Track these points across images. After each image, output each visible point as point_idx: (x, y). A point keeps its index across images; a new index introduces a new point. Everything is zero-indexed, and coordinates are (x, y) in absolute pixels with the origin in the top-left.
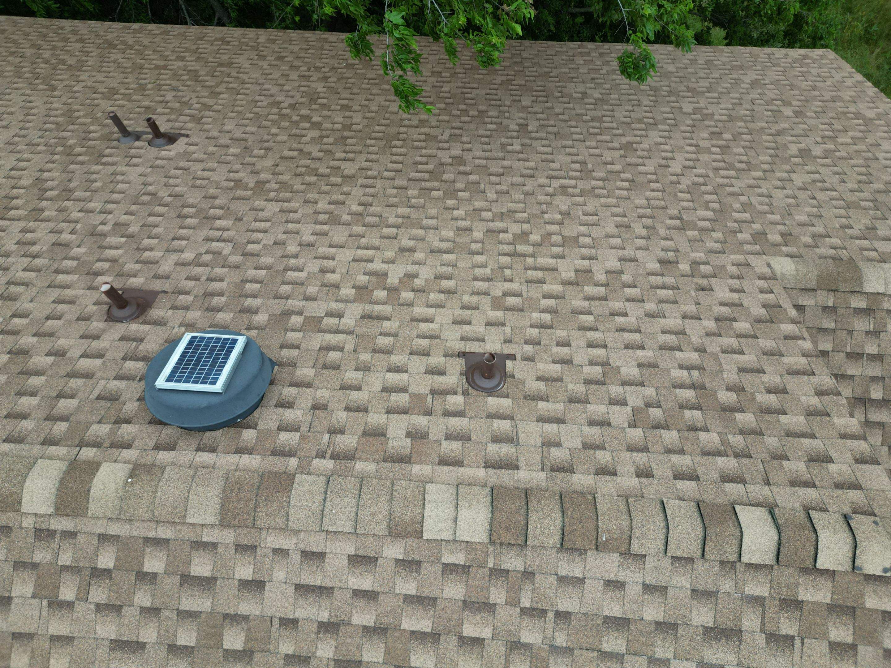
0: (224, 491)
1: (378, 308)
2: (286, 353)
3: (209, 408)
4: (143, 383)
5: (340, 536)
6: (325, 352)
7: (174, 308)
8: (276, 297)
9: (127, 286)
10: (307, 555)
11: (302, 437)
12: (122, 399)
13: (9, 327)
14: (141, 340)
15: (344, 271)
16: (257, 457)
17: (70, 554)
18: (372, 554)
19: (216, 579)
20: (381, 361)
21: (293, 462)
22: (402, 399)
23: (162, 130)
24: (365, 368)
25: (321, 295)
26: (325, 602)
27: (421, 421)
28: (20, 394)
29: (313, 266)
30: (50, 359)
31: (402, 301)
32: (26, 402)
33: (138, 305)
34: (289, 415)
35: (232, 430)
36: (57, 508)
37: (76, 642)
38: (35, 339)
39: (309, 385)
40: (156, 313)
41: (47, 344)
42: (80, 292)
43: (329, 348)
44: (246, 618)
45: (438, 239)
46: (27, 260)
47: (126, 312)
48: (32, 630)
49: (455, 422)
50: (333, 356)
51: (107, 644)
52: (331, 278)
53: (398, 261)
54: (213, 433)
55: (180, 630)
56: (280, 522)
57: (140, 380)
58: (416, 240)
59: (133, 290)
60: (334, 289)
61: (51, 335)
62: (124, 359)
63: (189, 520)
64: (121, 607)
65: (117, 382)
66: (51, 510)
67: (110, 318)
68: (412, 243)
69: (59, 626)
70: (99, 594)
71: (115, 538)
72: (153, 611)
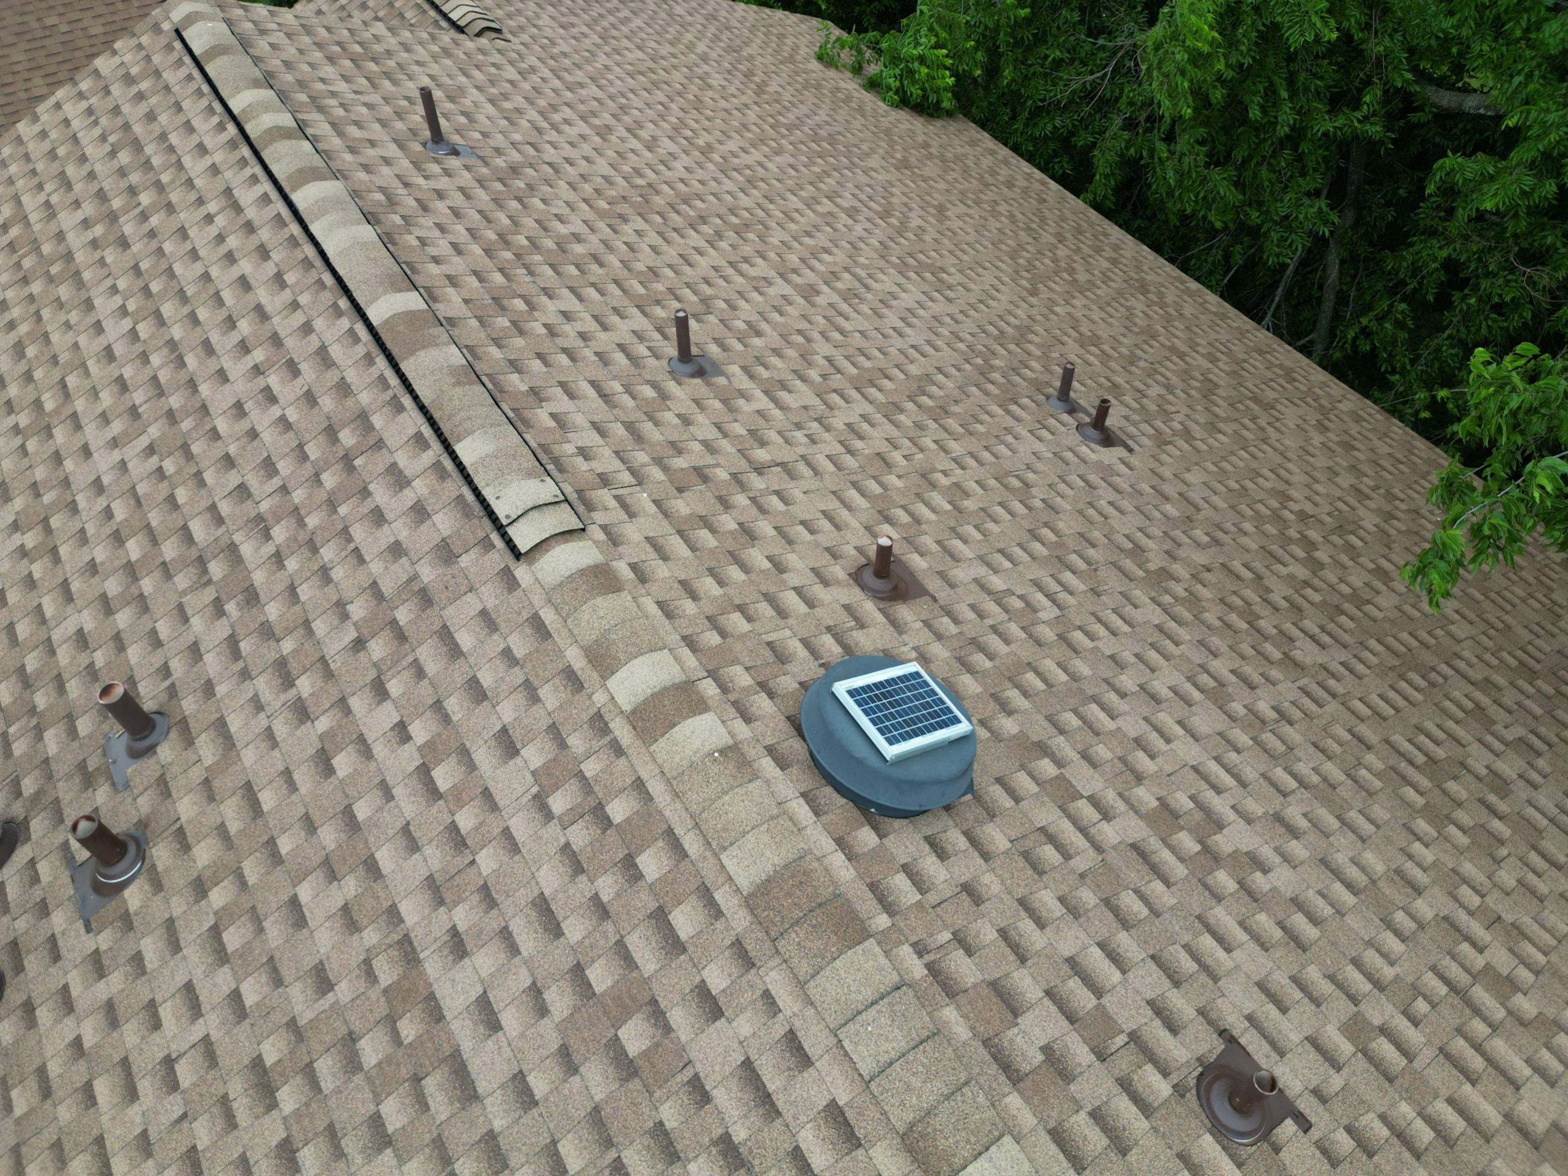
0: (786, 866)
1: (1163, 856)
2: (997, 793)
3: (860, 762)
4: (822, 671)
5: (847, 1065)
6: (1044, 839)
7: (927, 624)
8: (1050, 719)
9: (903, 558)
10: (792, 1040)
11: (919, 905)
12: (788, 667)
13: (762, 500)
14: (862, 625)
15: (1168, 769)
16: (852, 871)
17: (598, 767)
18: (860, 1133)
19: (684, 950)
20: (1103, 924)
21: (882, 921)
22: (1084, 1000)
23: (1108, 422)
24: (1074, 911)
25: (1108, 768)
26: (755, 1119)
27: (1081, 1054)
28: (712, 572)
29: (1132, 726)
30: (767, 565)
31: (1210, 880)
32: (708, 586)
33: (895, 588)
34: (930, 865)
35: (856, 813)
36: (634, 712)
37: (517, 858)
38: (774, 533)
39: (986, 856)
40: (904, 612)
41: (777, 548)
42: (854, 523)
43: (1052, 839)
44: (668, 1029)
45: (1351, 854)
46: (840, 449)
47: (878, 584)
48: (501, 804)
49: (1124, 1107)
50: (1049, 853)
51: (536, 892)
52: (1141, 760)
53: (1258, 826)
54: (835, 795)
55: (602, 961)
56: (804, 969)
57: (822, 665)
58: (1314, 825)
59: (905, 567)
60: (1131, 778)
61: (790, 542)
62: (829, 629)
63: (724, 857)
64: (583, 871)
65: (799, 645)
66: (627, 708)
67: (857, 576)
68: (1303, 824)
69: (521, 826)
70: (579, 835)
71: (647, 798)
72: (601, 910)
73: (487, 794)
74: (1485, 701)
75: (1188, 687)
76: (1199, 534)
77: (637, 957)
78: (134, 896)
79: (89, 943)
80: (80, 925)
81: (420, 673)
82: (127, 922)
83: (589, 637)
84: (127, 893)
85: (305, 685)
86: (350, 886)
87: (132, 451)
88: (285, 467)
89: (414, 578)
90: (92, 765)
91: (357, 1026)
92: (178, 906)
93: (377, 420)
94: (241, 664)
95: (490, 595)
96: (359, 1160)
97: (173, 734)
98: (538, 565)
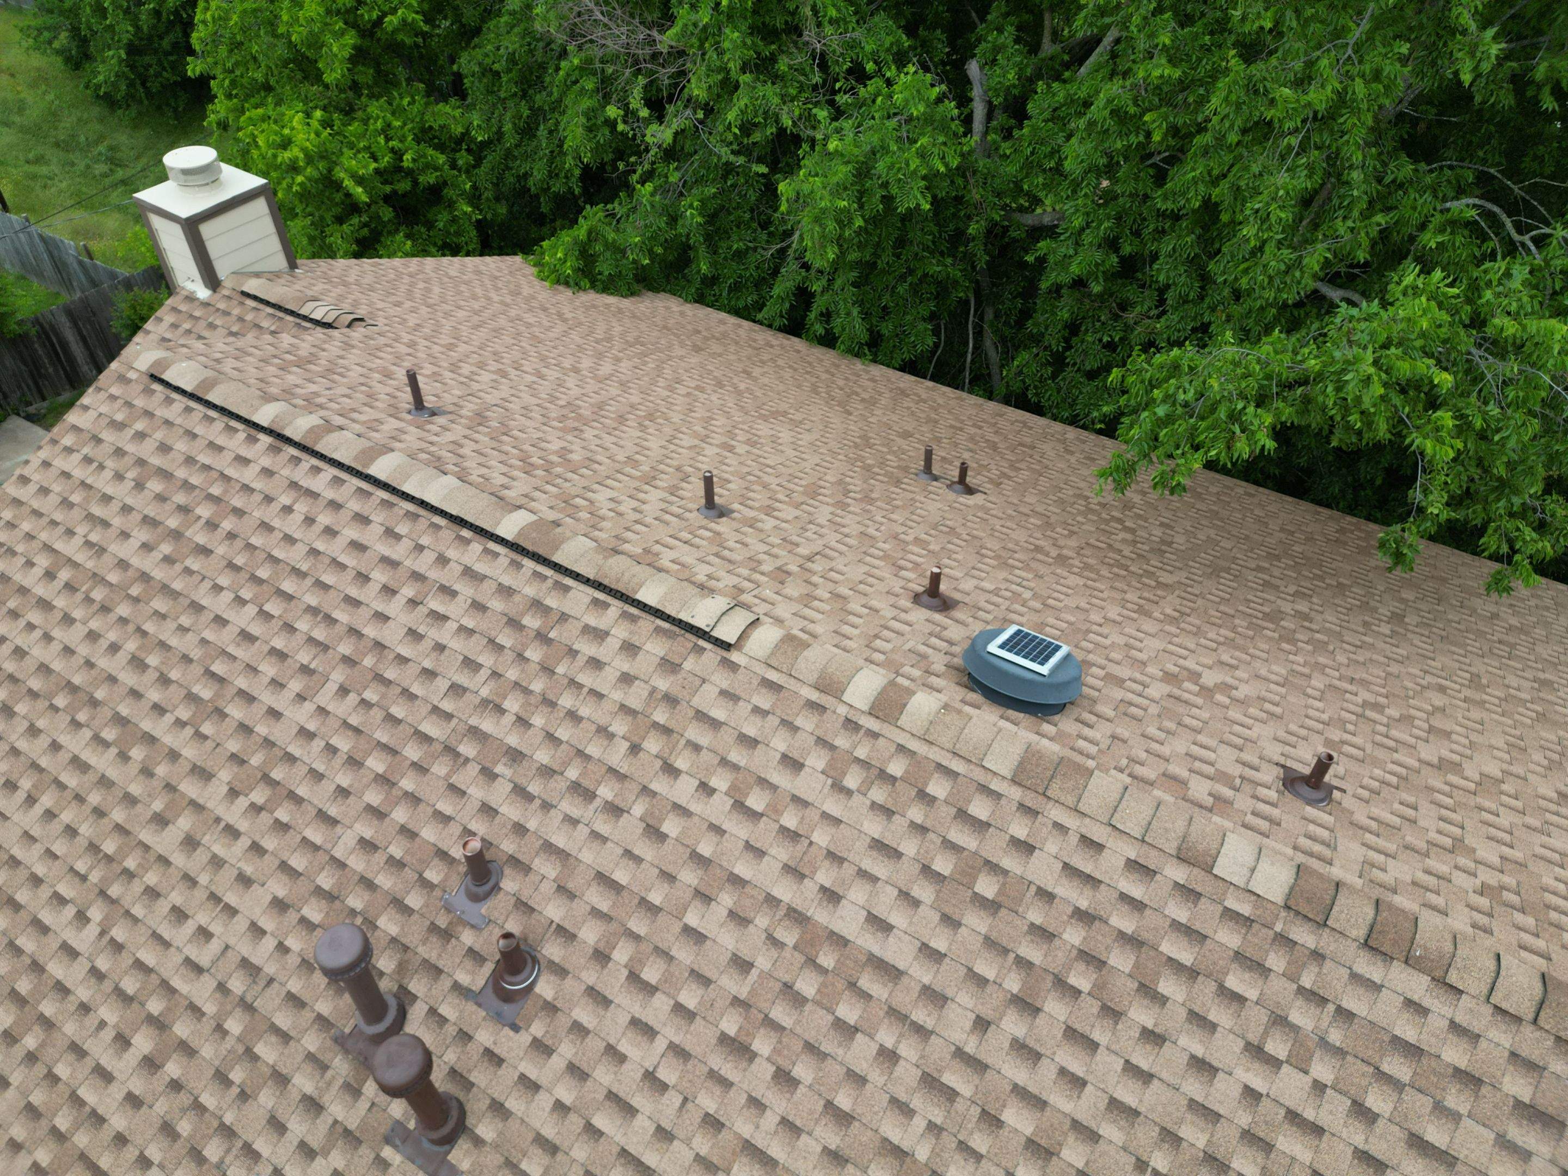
0: (1025, 752)
1: (1186, 696)
2: (1087, 690)
3: (1031, 682)
5: (1125, 837)
6: (1127, 705)
7: (974, 617)
10: (1086, 841)
11: (1100, 751)
13: (828, 576)
15: (1153, 655)
16: (1057, 745)
17: (866, 750)
18: (1152, 867)
19: (989, 825)
20: (1187, 734)
21: (1092, 762)
22: (1208, 769)
24: (1169, 732)
25: (1125, 663)
26: (1088, 892)
27: (1226, 791)
28: (843, 622)
29: (1118, 639)
30: (865, 610)
31: (1215, 701)
32: (849, 630)
33: (945, 604)
34: (1088, 732)
35: (1033, 718)
36: (872, 708)
37: (842, 826)
38: (851, 592)
39: (1109, 721)
40: (958, 614)
41: (862, 599)
42: (887, 575)
43: (1131, 704)
44: (1005, 872)
45: (1266, 669)
46: (839, 536)
47: (934, 603)
48: (810, 800)
50: (1135, 710)
51: (869, 840)
52: (1137, 654)
53: (1215, 669)
54: (1016, 713)
56: (1070, 800)
58: (1240, 661)
60: (1139, 664)
61: (865, 595)
63: (984, 763)
64: (894, 813)
65: (924, 647)
66: (866, 708)
67: (918, 603)
68: (1234, 662)
69: (833, 806)
70: (878, 794)
71: (912, 753)
72: (921, 829)
73: (796, 799)
74: (1267, 577)
75: (1125, 612)
76: (1059, 530)
77: (961, 843)
78: (545, 988)
79: (524, 1038)
80: (507, 1031)
81: (697, 748)
82: (551, 1008)
83: (812, 678)
84: (538, 989)
85: (606, 792)
86: (726, 899)
87: (326, 697)
88: (487, 660)
89: (654, 690)
90: (442, 922)
91: (787, 978)
92: (590, 977)
93: (551, 601)
94: (537, 802)
95: (722, 680)
96: (840, 1052)
97: (507, 871)
98: (746, 649)
